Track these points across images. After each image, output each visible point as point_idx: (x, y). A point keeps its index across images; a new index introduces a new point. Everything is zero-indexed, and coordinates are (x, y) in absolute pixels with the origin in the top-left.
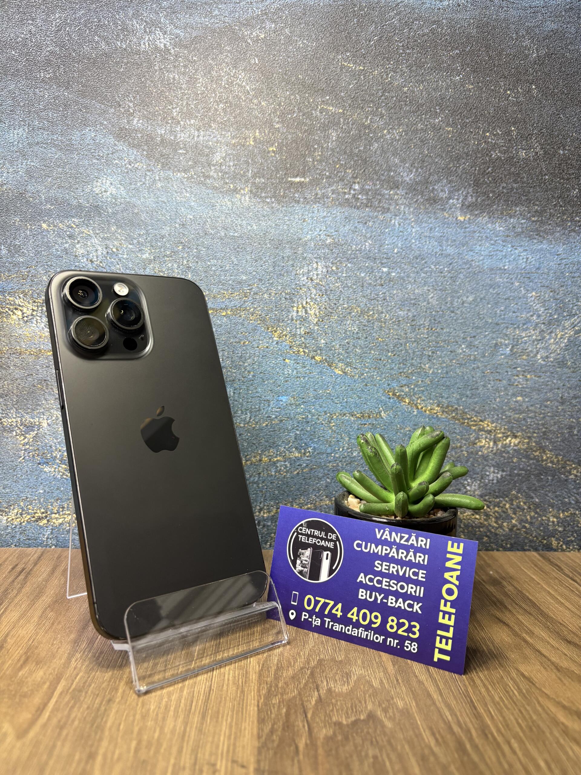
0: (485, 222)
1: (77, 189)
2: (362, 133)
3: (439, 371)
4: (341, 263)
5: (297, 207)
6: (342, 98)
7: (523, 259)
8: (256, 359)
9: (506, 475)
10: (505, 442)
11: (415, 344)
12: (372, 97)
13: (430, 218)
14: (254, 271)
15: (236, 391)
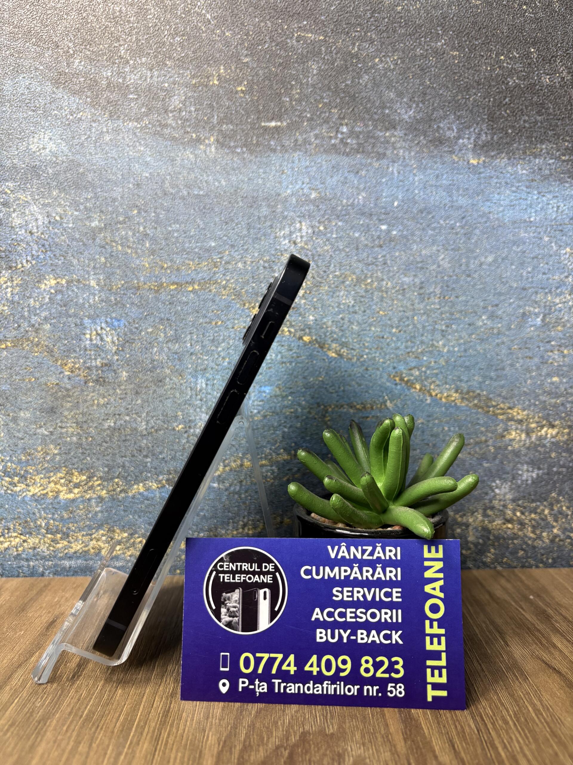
0: (503, 165)
1: (10, 147)
2: (349, 64)
3: (456, 349)
4: (330, 221)
5: (273, 157)
6: (324, 21)
7: (553, 207)
8: (231, 342)
9: (544, 474)
10: (539, 434)
11: (424, 317)
12: (359, 20)
13: (436, 163)
14: (224, 236)
15: (209, 382)
